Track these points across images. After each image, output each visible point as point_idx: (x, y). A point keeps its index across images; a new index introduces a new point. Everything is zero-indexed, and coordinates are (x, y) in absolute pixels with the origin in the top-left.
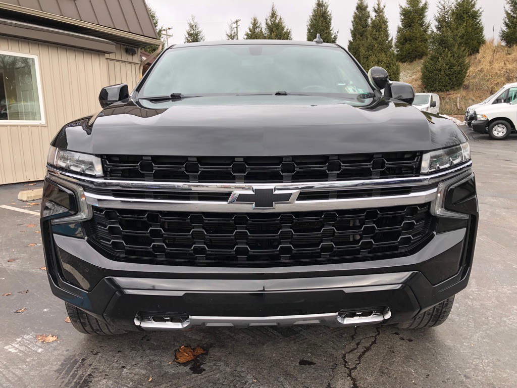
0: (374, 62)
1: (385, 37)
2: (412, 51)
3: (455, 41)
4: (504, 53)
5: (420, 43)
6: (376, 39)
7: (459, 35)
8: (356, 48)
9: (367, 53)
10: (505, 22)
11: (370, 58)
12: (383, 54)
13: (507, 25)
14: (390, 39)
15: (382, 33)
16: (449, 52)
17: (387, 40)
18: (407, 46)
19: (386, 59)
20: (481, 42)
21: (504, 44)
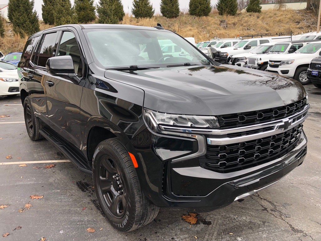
0: (65, 22)
1: (69, 6)
2: (86, 16)
3: (111, 12)
4: (135, 22)
5: (90, 12)
6: (63, 6)
7: (113, 9)
8: (48, 10)
9: (58, 15)
10: (133, 4)
11: (61, 18)
12: (70, 17)
13: (134, 6)
14: (72, 7)
15: (67, 3)
16: (109, 19)
17: (71, 7)
18: (82, 13)
19: (72, 20)
20: (123, 14)
21: (134, 16)
